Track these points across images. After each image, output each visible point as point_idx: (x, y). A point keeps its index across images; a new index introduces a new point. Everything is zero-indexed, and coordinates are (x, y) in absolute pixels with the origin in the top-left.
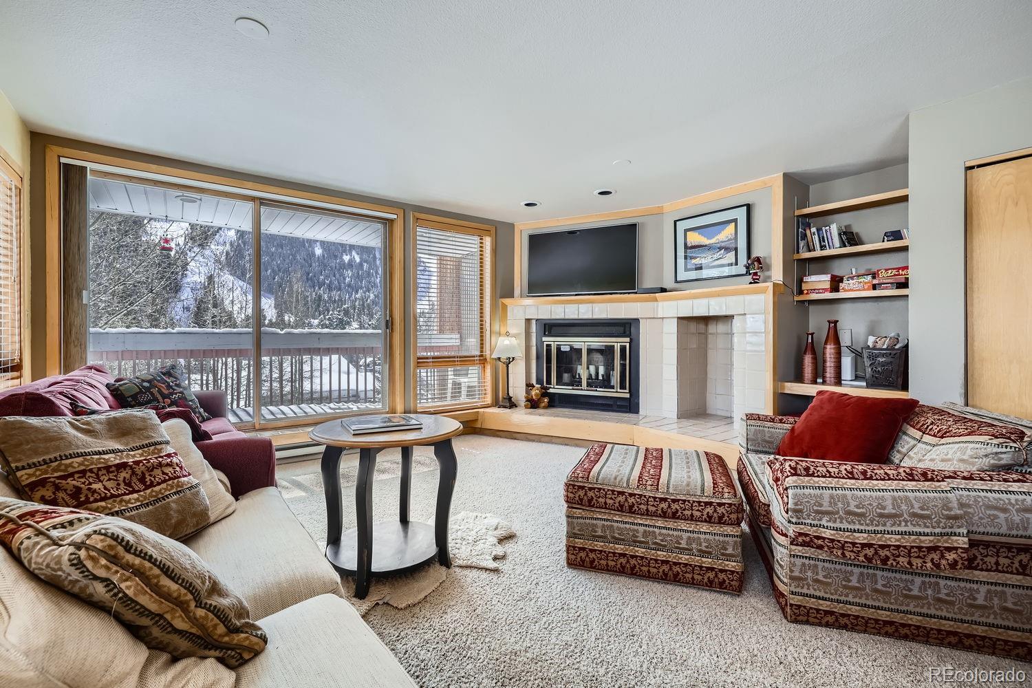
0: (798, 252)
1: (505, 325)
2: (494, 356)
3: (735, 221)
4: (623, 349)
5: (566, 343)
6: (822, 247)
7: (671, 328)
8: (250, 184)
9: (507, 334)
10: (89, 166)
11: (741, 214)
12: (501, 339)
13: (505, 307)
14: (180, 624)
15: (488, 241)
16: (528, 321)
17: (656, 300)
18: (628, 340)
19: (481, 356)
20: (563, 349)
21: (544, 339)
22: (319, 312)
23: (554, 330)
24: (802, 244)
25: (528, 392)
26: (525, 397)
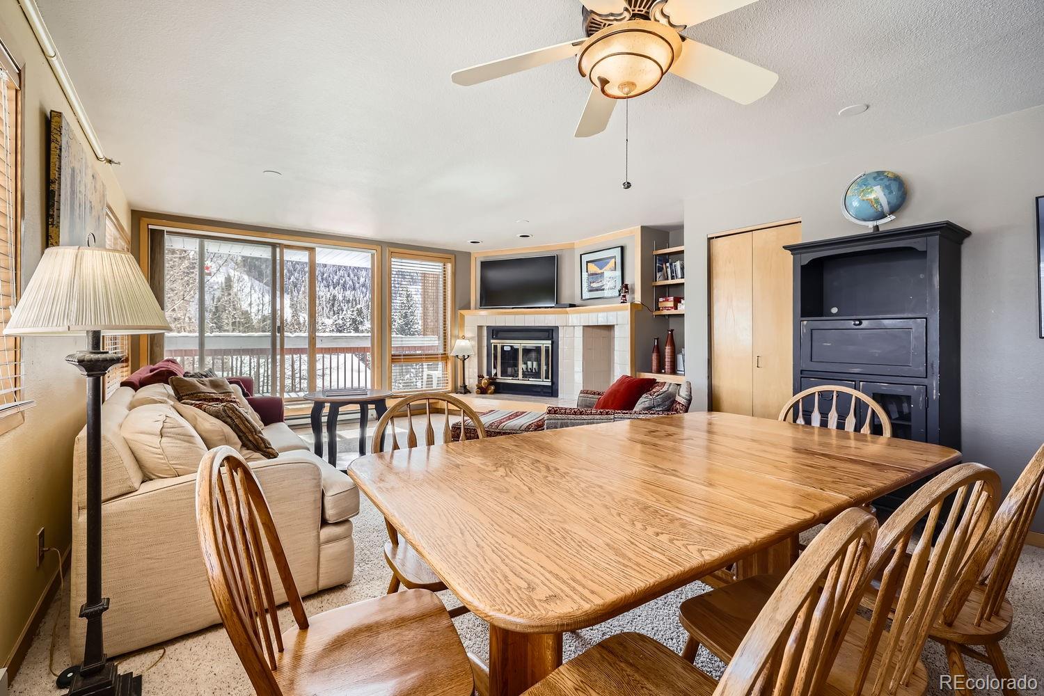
0: (656, 281)
1: (463, 330)
2: (453, 354)
3: (615, 257)
4: (547, 351)
5: (508, 344)
6: (673, 278)
7: (579, 333)
8: (269, 235)
9: (464, 338)
10: (166, 229)
11: (617, 252)
12: (458, 341)
13: (463, 317)
14: (251, 438)
15: (449, 266)
16: (480, 328)
17: (567, 313)
18: (550, 342)
19: (445, 354)
20: (506, 348)
21: (492, 341)
22: (334, 311)
23: (500, 334)
24: (658, 275)
25: (480, 382)
26: (477, 386)
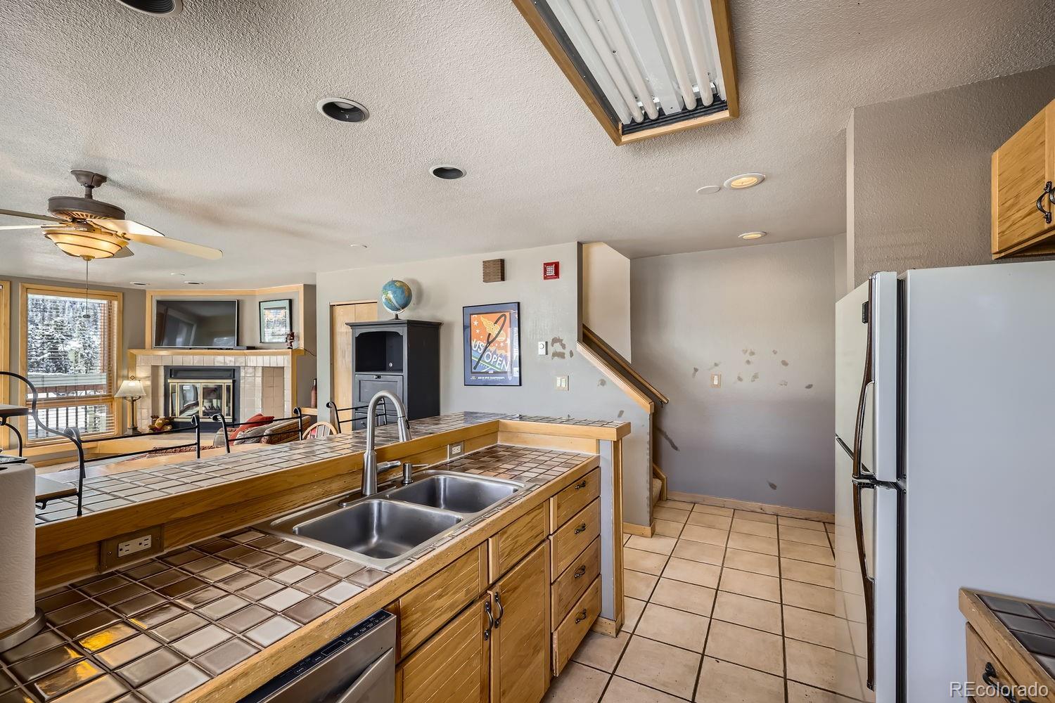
1: (134, 371)
2: (120, 395)
3: (285, 308)
4: (228, 387)
5: (187, 384)
7: (258, 373)
9: (134, 378)
11: (286, 304)
12: (126, 381)
13: (134, 357)
15: (115, 304)
16: (156, 367)
18: (231, 381)
19: (109, 395)
20: (184, 388)
21: (169, 381)
23: (178, 375)
25: (154, 422)
26: (150, 426)
